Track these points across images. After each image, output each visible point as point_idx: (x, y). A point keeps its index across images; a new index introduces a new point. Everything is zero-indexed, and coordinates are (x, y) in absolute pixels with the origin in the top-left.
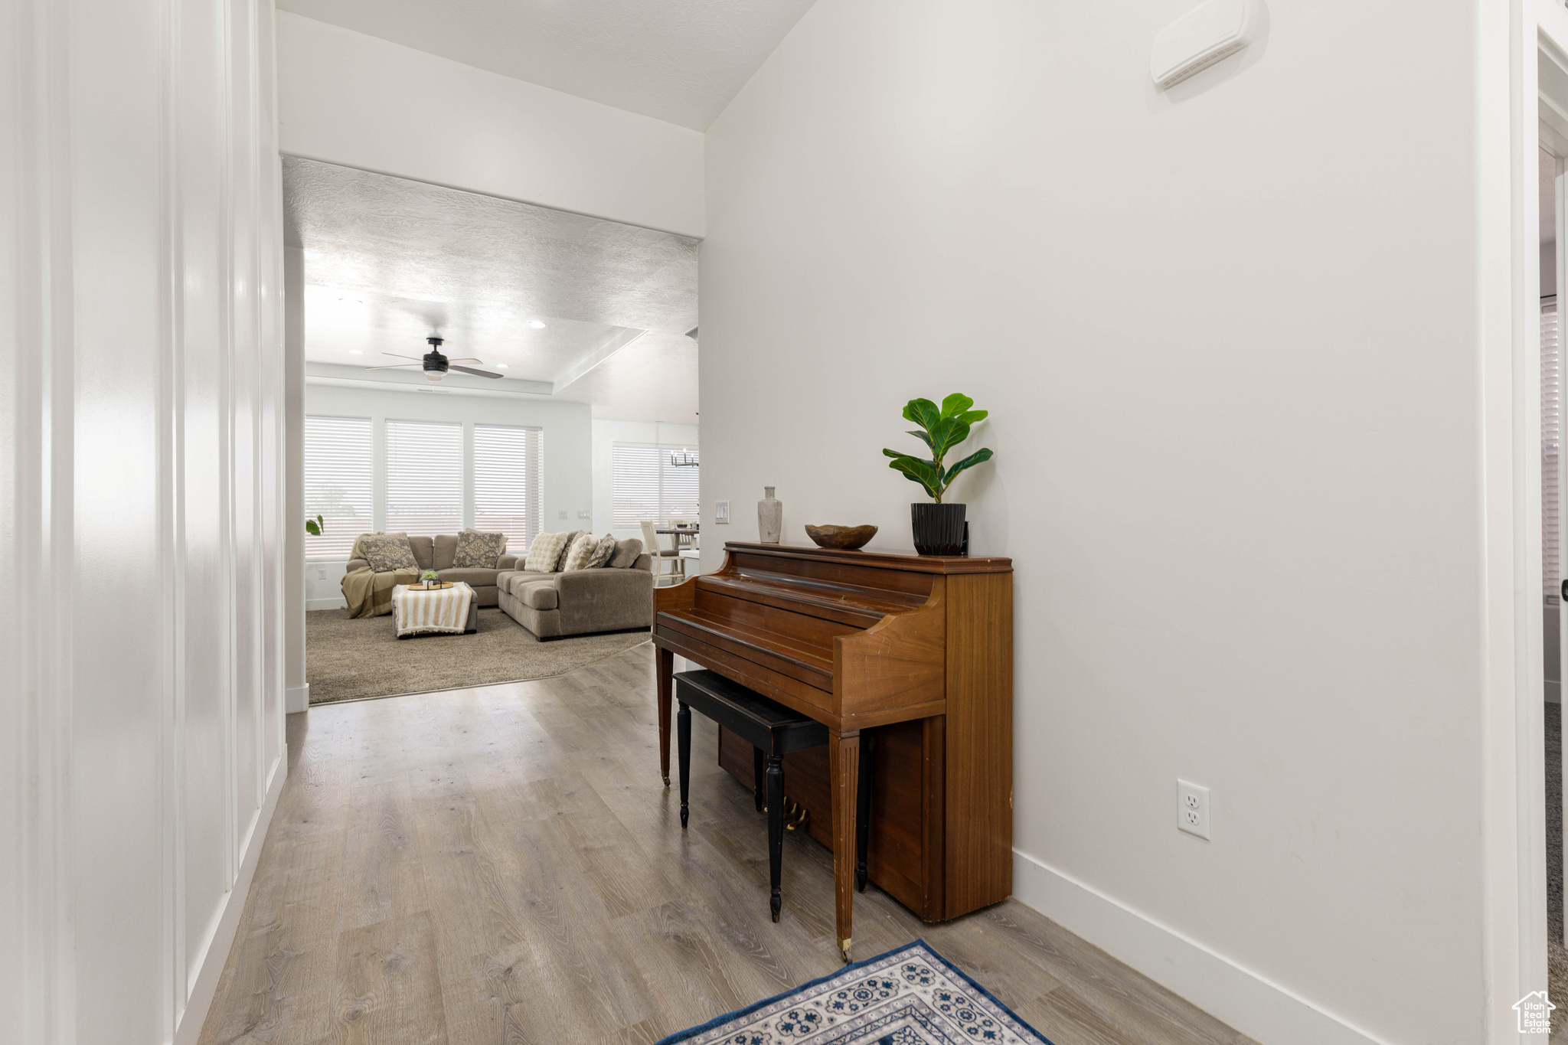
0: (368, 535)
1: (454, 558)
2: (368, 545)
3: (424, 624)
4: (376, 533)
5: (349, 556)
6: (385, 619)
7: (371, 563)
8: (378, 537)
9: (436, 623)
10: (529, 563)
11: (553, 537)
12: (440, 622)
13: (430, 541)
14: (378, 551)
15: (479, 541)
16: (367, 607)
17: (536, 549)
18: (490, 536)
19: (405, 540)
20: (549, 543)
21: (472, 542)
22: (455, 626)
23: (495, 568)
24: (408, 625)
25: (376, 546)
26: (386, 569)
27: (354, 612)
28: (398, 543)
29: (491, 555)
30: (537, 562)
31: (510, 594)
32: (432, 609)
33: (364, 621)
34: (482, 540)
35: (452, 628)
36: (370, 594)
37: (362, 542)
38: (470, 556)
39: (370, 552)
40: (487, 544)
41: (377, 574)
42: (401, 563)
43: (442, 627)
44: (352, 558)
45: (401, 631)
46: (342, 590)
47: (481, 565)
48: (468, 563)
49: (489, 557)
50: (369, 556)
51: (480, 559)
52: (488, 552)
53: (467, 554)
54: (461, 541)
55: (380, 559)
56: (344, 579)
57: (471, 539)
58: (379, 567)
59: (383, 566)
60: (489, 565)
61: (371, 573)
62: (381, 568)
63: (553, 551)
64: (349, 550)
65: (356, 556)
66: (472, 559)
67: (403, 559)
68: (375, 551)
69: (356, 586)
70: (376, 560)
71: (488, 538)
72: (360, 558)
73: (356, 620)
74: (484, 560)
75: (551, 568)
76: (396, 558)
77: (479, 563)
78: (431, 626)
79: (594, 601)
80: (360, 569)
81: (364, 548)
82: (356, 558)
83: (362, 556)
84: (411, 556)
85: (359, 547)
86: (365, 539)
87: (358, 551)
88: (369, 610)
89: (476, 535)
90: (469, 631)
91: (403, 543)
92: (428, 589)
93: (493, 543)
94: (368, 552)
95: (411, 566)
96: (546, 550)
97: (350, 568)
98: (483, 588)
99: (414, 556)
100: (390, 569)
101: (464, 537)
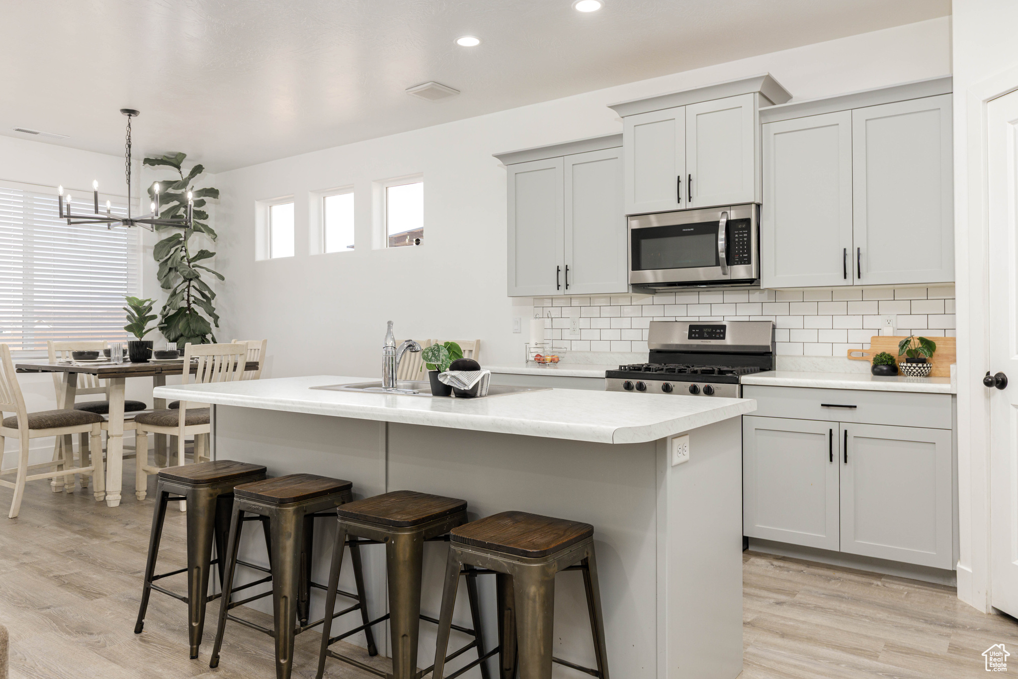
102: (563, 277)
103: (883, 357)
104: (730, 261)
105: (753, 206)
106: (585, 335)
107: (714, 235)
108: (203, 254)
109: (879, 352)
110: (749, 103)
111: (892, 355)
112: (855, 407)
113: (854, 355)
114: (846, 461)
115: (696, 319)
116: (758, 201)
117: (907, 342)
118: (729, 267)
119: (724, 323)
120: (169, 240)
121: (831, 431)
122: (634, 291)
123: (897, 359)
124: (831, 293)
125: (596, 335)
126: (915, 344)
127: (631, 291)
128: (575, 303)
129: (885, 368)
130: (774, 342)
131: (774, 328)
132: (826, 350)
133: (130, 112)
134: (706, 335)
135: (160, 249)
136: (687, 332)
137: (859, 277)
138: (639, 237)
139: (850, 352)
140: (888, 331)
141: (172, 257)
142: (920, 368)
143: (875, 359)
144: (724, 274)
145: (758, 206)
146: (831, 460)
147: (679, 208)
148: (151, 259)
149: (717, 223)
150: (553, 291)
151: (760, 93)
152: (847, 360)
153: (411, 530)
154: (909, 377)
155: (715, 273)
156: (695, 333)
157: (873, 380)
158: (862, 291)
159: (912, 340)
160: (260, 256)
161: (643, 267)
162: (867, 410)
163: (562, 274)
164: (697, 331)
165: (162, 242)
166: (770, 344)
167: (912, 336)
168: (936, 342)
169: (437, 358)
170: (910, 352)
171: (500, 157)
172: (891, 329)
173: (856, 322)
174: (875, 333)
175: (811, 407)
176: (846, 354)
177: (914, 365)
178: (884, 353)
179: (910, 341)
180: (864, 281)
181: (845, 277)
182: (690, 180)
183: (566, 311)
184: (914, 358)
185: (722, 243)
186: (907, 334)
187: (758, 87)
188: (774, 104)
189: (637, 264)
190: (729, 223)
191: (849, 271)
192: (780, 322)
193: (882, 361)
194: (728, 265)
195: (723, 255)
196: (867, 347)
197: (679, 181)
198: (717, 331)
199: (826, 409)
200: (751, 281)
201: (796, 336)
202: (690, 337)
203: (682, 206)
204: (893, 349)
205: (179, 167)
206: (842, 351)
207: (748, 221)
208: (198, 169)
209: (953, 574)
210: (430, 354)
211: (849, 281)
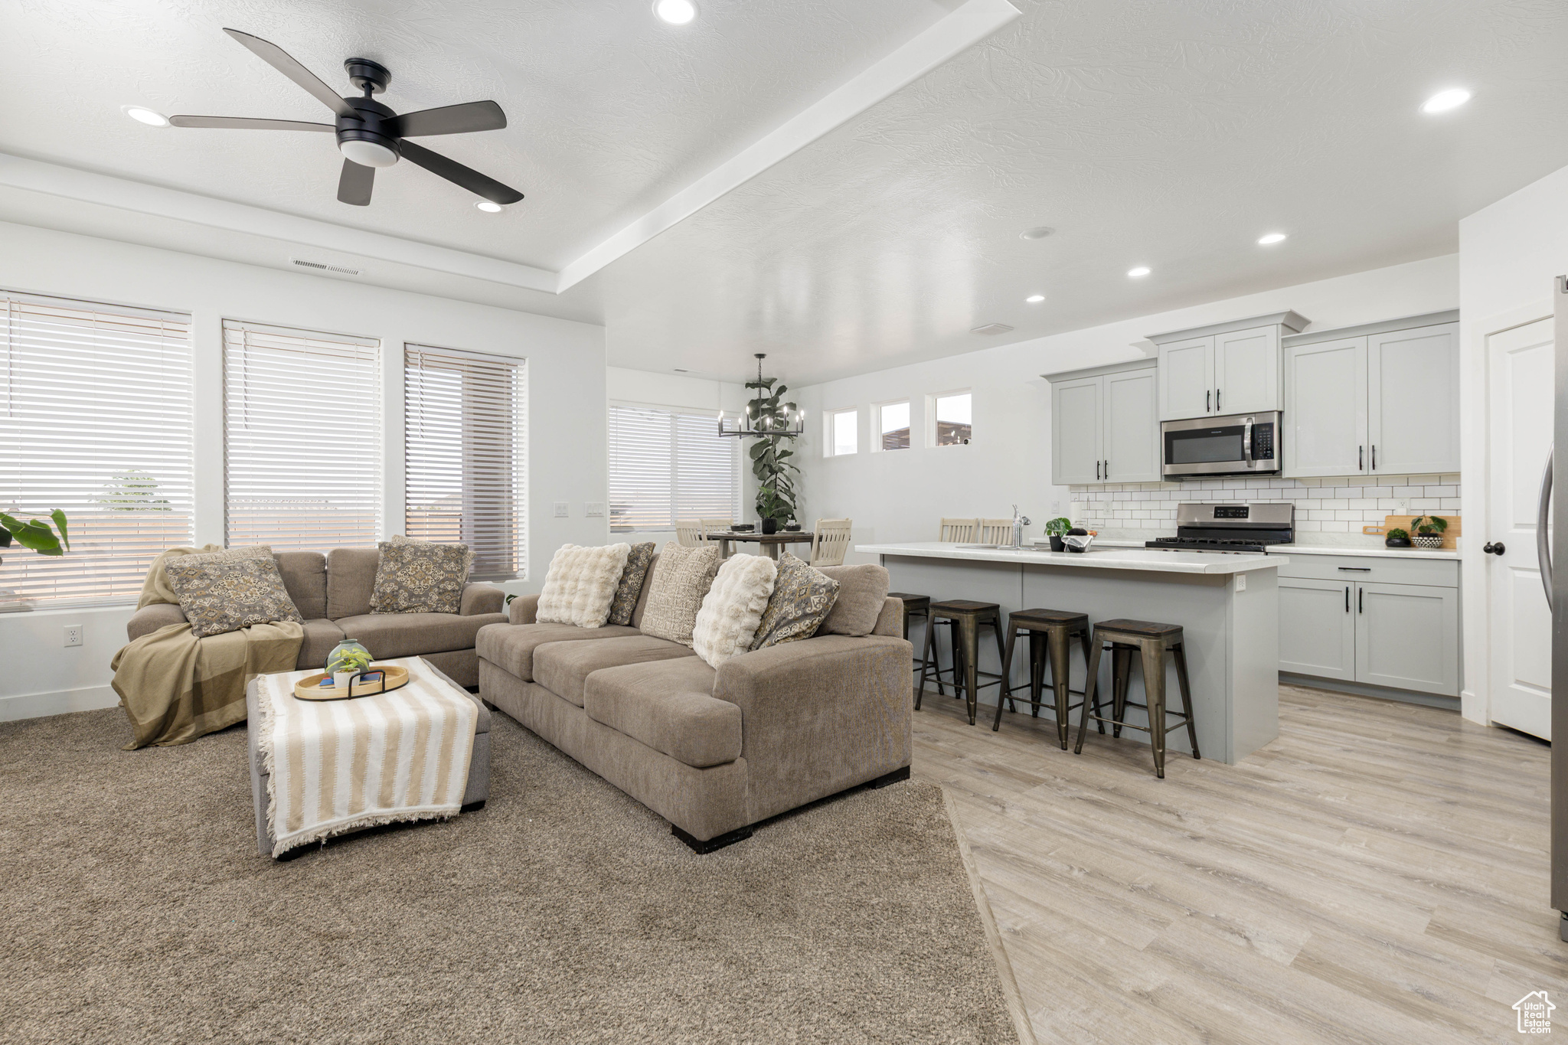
0: (184, 552)
1: (372, 591)
2: (184, 575)
3: (352, 811)
4: (202, 547)
5: (138, 595)
6: (226, 742)
7: (190, 615)
8: (207, 556)
9: (385, 802)
10: (549, 606)
11: (600, 556)
12: (395, 798)
13: (322, 561)
14: (208, 587)
15: (423, 560)
16: (178, 720)
17: (564, 577)
18: (445, 551)
19: (268, 563)
20: (594, 567)
21: (409, 563)
22: (436, 801)
23: (458, 613)
24: (306, 820)
25: (203, 576)
26: (226, 627)
27: (144, 733)
28: (253, 568)
29: (449, 588)
30: (569, 605)
31: (531, 681)
32: (375, 764)
33: (174, 754)
34: (430, 557)
35: (428, 808)
36: (187, 687)
37: (168, 568)
38: (406, 589)
39: (188, 590)
40: (440, 567)
41: (205, 641)
42: (262, 611)
43: (403, 809)
44: (143, 603)
45: (284, 839)
46: (114, 684)
47: (430, 607)
48: (403, 604)
49: (445, 591)
50: (186, 600)
51: (426, 595)
52: (443, 581)
53: (400, 586)
54: (387, 560)
55: (213, 606)
56: (119, 657)
57: (408, 557)
58: (209, 623)
59: (220, 622)
60: (447, 608)
61: (188, 639)
62: (216, 626)
63: (606, 583)
64: (142, 581)
65: (154, 596)
66: (411, 595)
67: (267, 602)
68: (198, 589)
69: (149, 674)
70: (202, 609)
71: (441, 553)
72: (163, 601)
73: (151, 750)
74: (435, 597)
75: (602, 619)
76: (250, 602)
77: (425, 604)
78: (373, 812)
79: (818, 727)
80: (163, 631)
81: (173, 581)
82: (153, 602)
83: (169, 596)
84: (284, 596)
85: (162, 578)
86: (176, 560)
87: (158, 586)
88: (183, 726)
89: (417, 549)
90: (471, 807)
91: (264, 568)
92: (350, 697)
93: (453, 564)
94: (182, 591)
95: (285, 616)
96: (589, 581)
97: (136, 630)
98: (441, 654)
99: (290, 594)
100: (236, 627)
101: (393, 552)
102: (1102, 470)
103: (1396, 533)
104: (1255, 456)
105: (1276, 413)
106: (1117, 514)
107: (1240, 436)
108: (785, 453)
109: (1393, 529)
110: (1272, 333)
111: (1405, 530)
112: (1369, 570)
113: (1370, 530)
114: (1361, 612)
115: (1221, 502)
116: (1280, 409)
117: (1419, 520)
118: (1254, 461)
119: (1246, 505)
120: (762, 443)
121: (1347, 589)
122: (1166, 481)
123: (1410, 534)
124: (1348, 480)
125: (1128, 515)
126: (1425, 522)
127: (1163, 480)
128: (1108, 489)
129: (1398, 541)
130: (1293, 520)
131: (1294, 509)
132: (1344, 527)
133: (761, 356)
134: (1230, 514)
135: (754, 450)
136: (1213, 513)
137: (1374, 468)
138: (1171, 438)
139: (1365, 529)
140: (1401, 511)
141: (766, 457)
142: (1431, 541)
143: (1388, 534)
144: (1249, 466)
145: (1280, 413)
146: (1347, 611)
147: (1208, 416)
148: (748, 458)
149: (1243, 427)
150: (1094, 480)
151: (1283, 324)
152: (1362, 535)
153: (1063, 625)
154: (1422, 548)
155: (1242, 466)
156: (1220, 513)
157: (1387, 549)
158: (1378, 480)
159: (1424, 519)
160: (826, 454)
161: (1174, 462)
162: (1379, 572)
163: (1102, 468)
164: (1221, 511)
165: (756, 445)
166: (1290, 522)
167: (1424, 516)
168: (1447, 520)
169: (1059, 528)
170: (1422, 528)
171: (1047, 377)
172: (1405, 511)
173: (1372, 504)
174: (1390, 513)
175: (1331, 570)
176: (1362, 530)
177: (1426, 538)
178: (1397, 529)
179: (1422, 519)
180: (1378, 471)
181: (1361, 469)
182: (1218, 394)
183: (1100, 496)
184: (1425, 532)
185: (1247, 441)
186: (1420, 514)
187: (1281, 320)
188: (1298, 332)
189: (1169, 459)
190: (1253, 427)
191: (1364, 463)
192: (1298, 504)
193: (1395, 536)
194: (1253, 459)
195: (1248, 451)
196: (1381, 524)
197: (1208, 395)
198: (1242, 512)
199: (1342, 571)
200: (1273, 472)
201: (1313, 515)
202: (1216, 516)
203: (1208, 415)
204: (1406, 526)
205: (769, 389)
206: (1358, 528)
207: (1271, 425)
208: (782, 389)
209: (1458, 699)
210: (1053, 525)
211: (1364, 472)
